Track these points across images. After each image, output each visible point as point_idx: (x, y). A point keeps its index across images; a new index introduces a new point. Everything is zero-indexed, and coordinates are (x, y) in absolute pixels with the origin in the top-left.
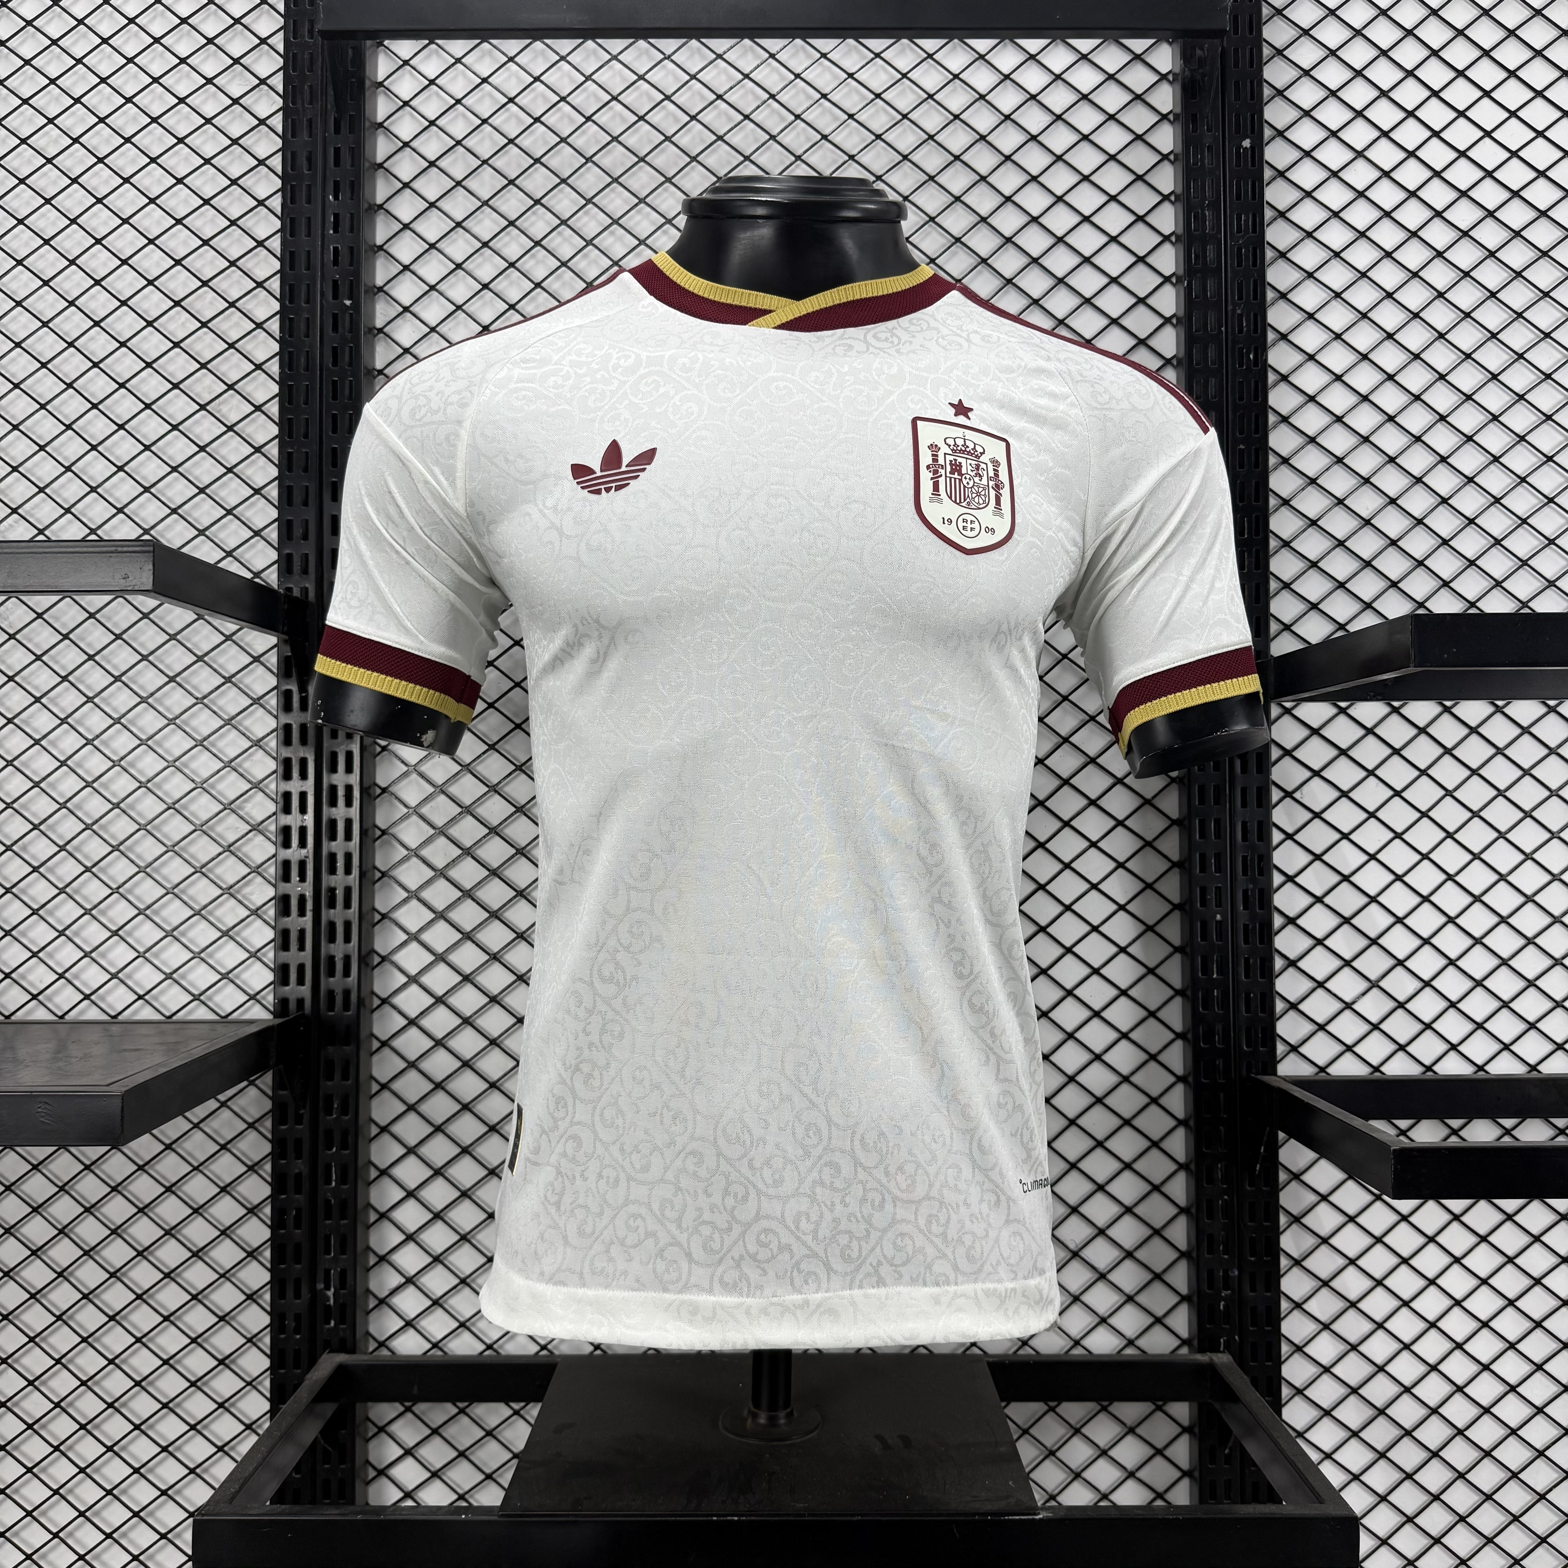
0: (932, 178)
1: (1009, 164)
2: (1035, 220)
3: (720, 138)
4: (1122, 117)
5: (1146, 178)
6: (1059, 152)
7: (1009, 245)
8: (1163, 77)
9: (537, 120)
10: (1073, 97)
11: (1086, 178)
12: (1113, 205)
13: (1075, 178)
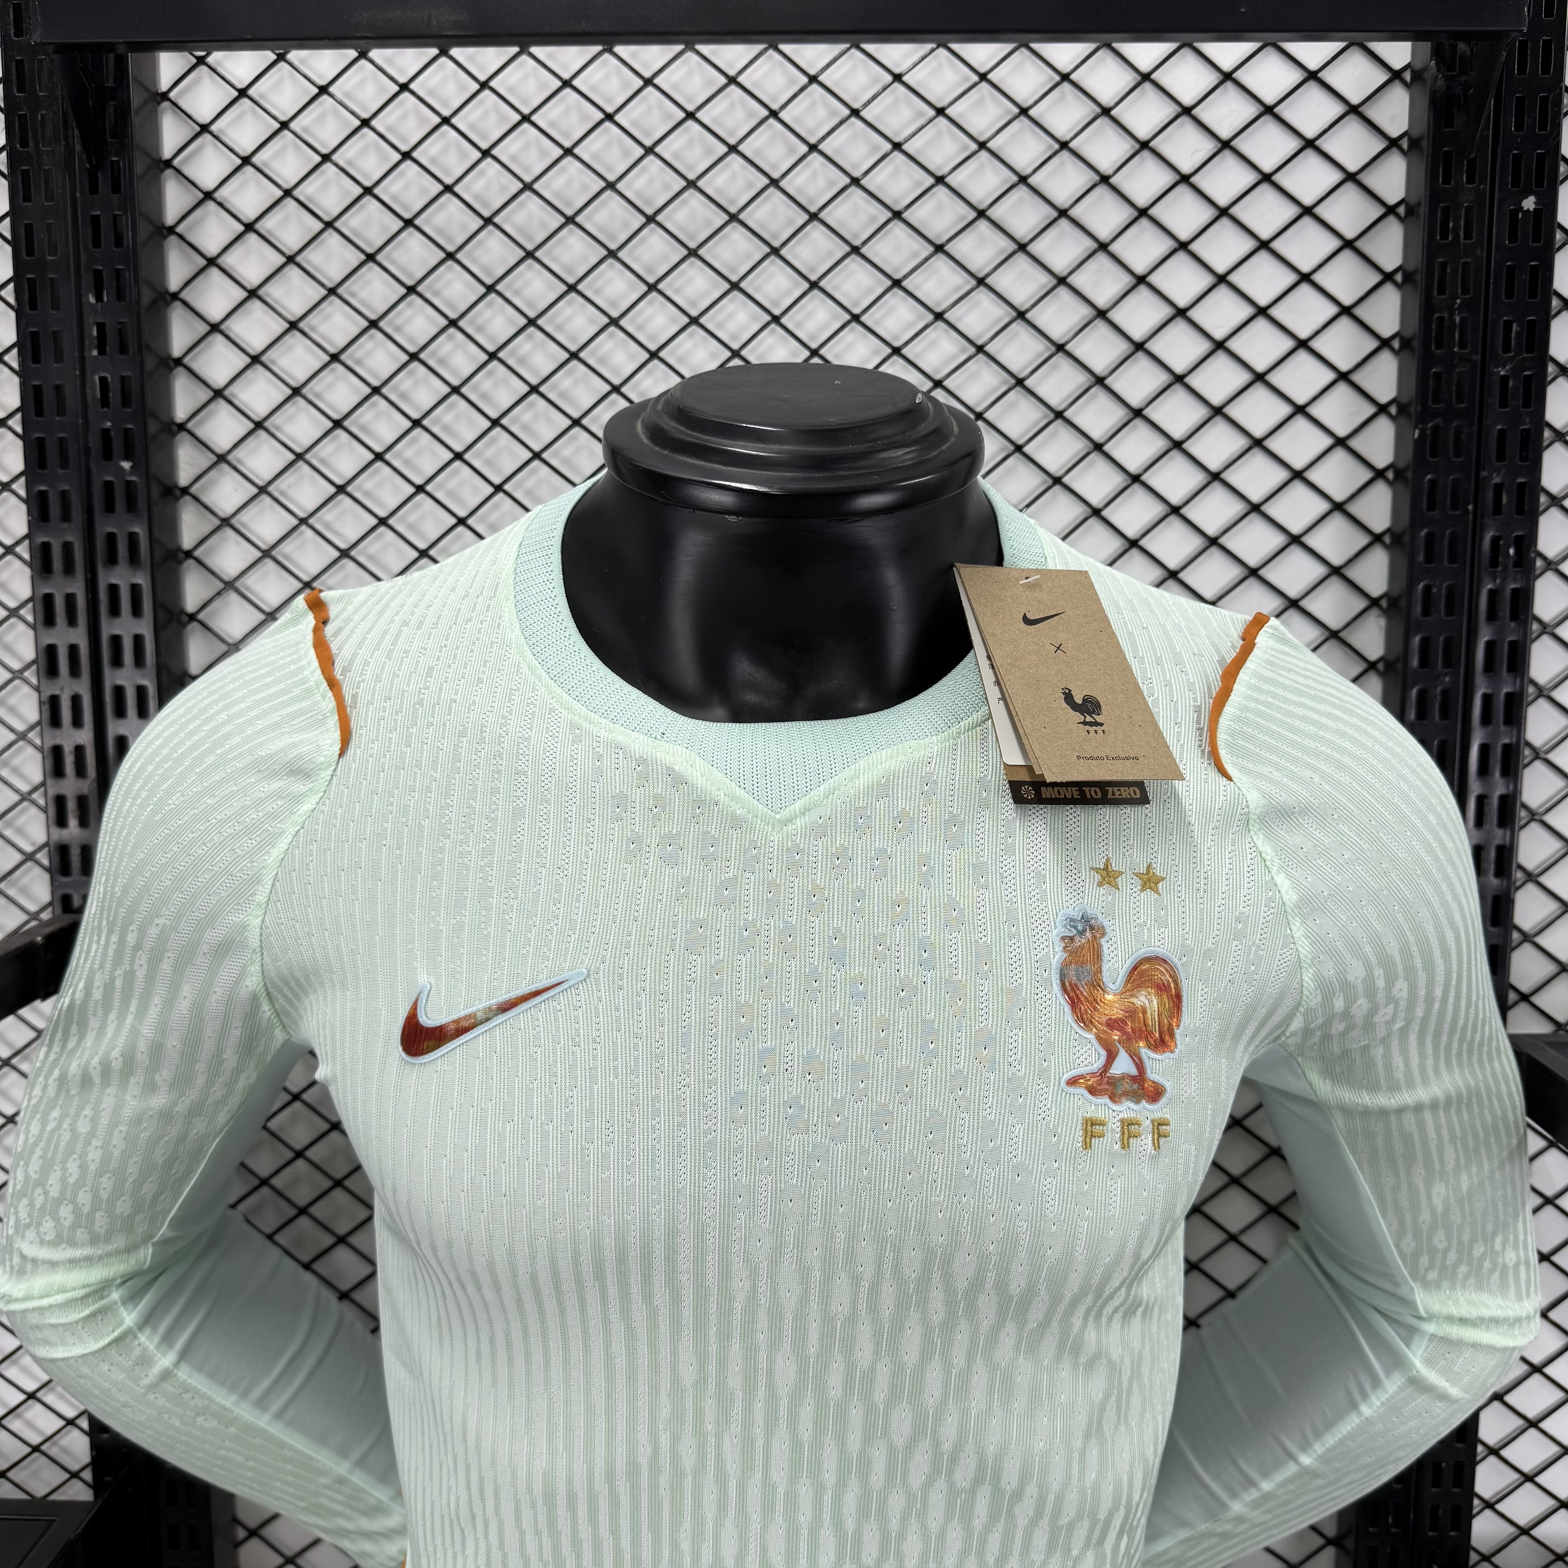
0: (1022, 247)
1: (1144, 222)
2: (1181, 313)
3: (692, 184)
4: (1328, 145)
5: (1359, 244)
6: (1223, 202)
7: (1140, 355)
8: (1396, 75)
9: (406, 156)
10: (1250, 110)
11: (1264, 245)
12: (1305, 289)
13: (1247, 245)
